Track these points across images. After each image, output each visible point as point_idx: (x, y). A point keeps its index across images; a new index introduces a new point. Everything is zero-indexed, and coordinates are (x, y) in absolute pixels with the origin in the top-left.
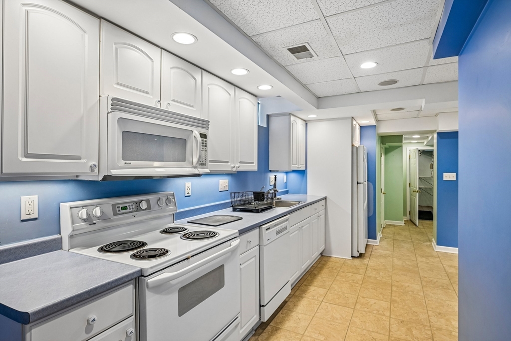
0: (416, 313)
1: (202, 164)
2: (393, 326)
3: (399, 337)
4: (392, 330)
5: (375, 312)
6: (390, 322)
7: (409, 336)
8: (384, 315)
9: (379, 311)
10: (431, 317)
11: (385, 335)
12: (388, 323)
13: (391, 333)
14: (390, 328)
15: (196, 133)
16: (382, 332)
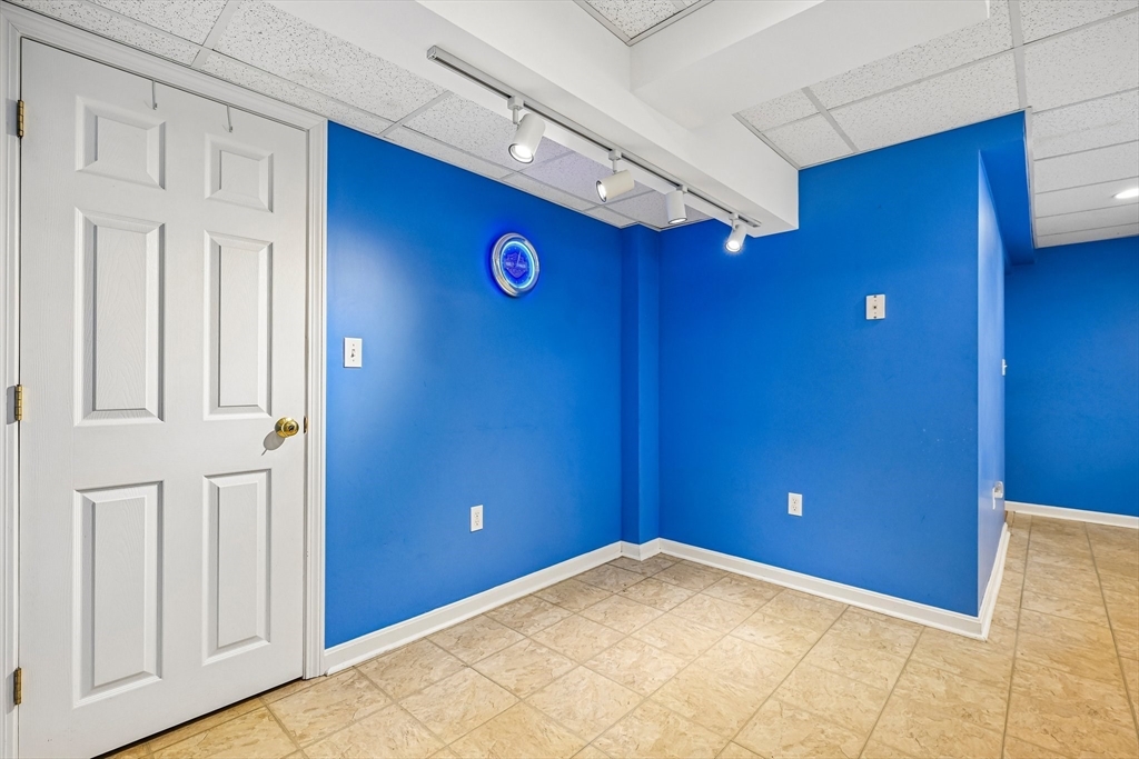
0: (1046, 732)
10: (998, 710)
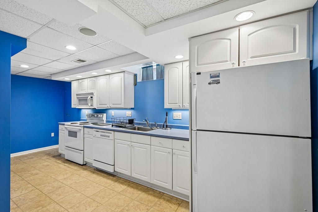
1: (92, 106)
2: (59, 207)
3: (50, 205)
4: (57, 205)
5: (78, 205)
6: (63, 208)
7: (45, 210)
8: (71, 208)
9: (77, 207)
11: (58, 201)
12: (63, 206)
13: (56, 203)
14: (60, 205)
15: (89, 97)
16: (61, 200)
